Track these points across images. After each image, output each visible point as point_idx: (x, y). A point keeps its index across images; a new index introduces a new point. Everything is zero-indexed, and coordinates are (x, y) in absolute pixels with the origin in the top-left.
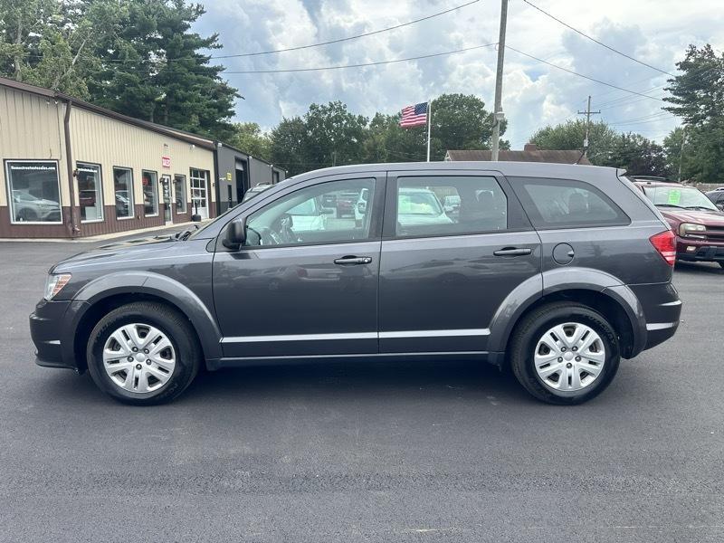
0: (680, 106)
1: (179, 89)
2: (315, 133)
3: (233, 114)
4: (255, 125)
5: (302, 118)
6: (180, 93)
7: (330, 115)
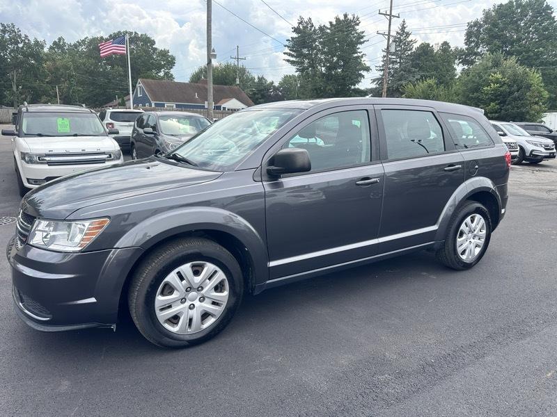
0: (294, 59)
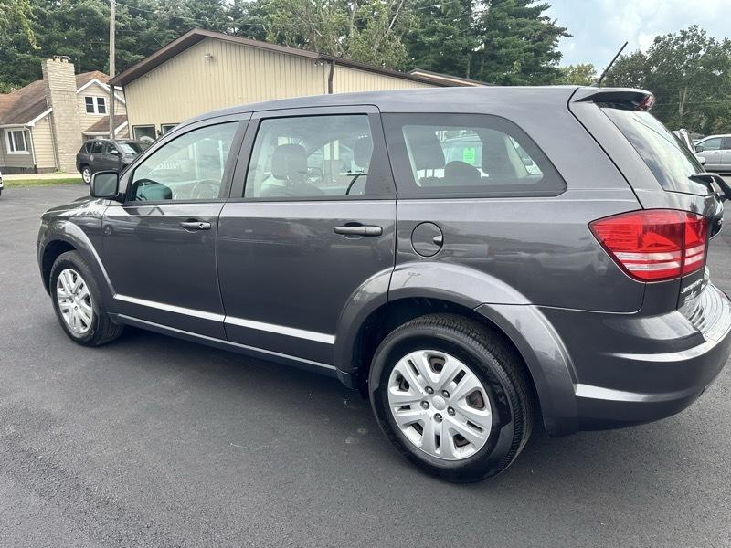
1: (497, 35)
2: (661, 69)
3: (558, 56)
4: (591, 67)
5: (644, 52)
6: (497, 40)
7: (682, 46)
